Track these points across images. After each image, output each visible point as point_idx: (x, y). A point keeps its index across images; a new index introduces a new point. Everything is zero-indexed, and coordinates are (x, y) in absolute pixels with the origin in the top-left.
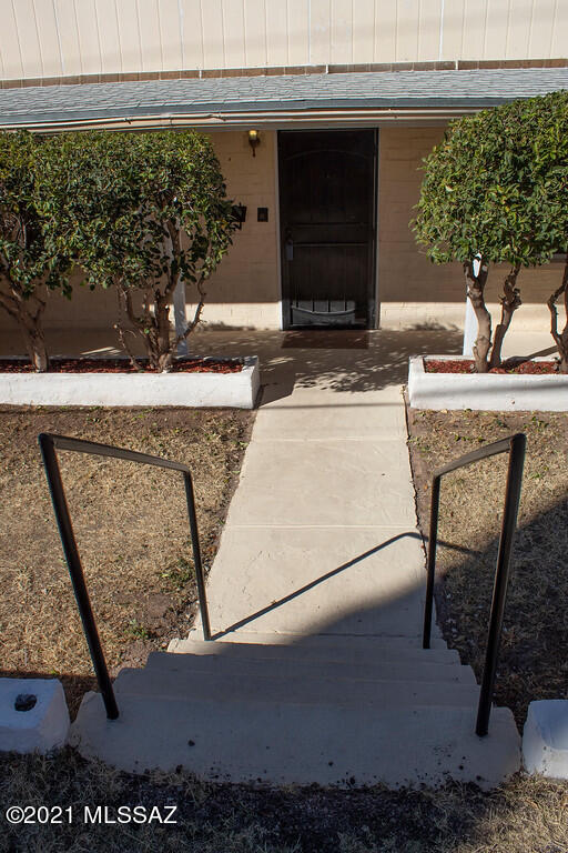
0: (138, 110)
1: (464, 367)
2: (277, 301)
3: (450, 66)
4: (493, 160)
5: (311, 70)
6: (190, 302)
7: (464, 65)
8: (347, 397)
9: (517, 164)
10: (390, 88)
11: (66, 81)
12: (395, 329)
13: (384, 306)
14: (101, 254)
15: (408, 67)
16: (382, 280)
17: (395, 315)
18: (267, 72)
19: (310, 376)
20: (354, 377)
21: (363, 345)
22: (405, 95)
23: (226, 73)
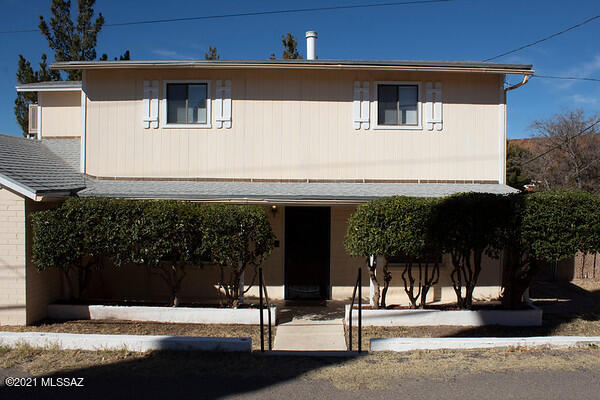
0: (233, 196)
1: (370, 308)
2: (281, 285)
3: (361, 181)
4: (371, 219)
5: (301, 181)
6: (246, 284)
7: (367, 181)
8: (318, 322)
9: (380, 221)
10: (334, 190)
11: (190, 180)
12: (340, 299)
13: (333, 288)
14: (224, 249)
15: (343, 181)
16: (332, 277)
17: (339, 293)
18: (281, 181)
19: (300, 316)
20: (320, 316)
21: (324, 305)
22: (341, 194)
23: (263, 181)
